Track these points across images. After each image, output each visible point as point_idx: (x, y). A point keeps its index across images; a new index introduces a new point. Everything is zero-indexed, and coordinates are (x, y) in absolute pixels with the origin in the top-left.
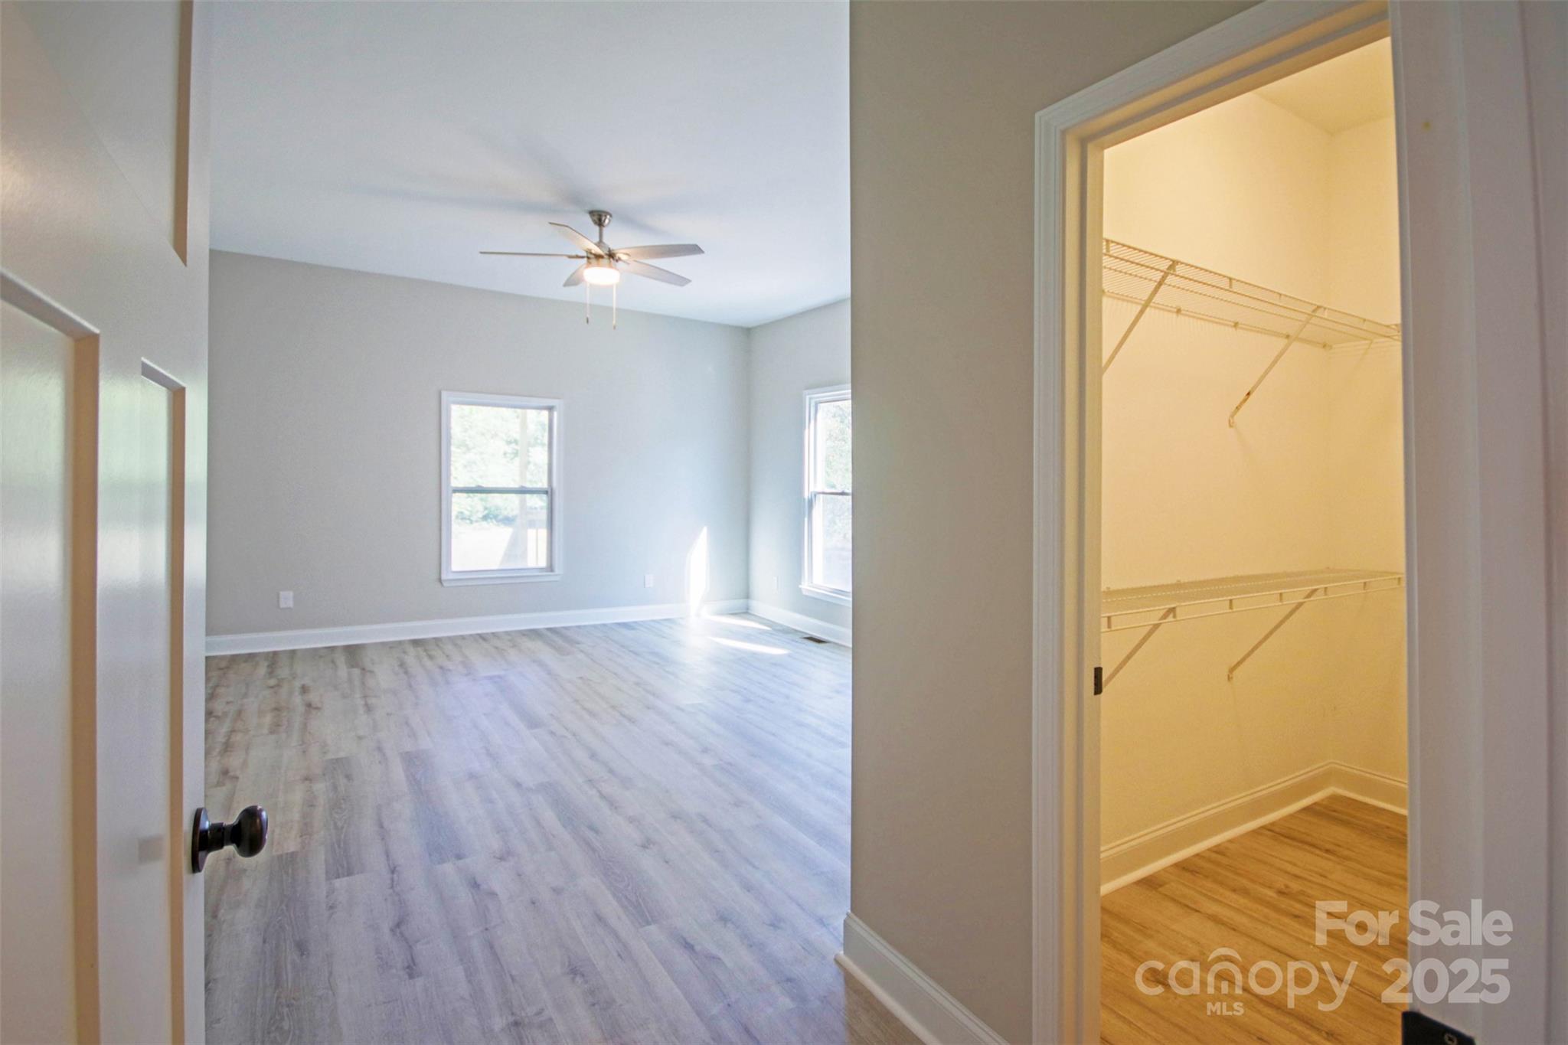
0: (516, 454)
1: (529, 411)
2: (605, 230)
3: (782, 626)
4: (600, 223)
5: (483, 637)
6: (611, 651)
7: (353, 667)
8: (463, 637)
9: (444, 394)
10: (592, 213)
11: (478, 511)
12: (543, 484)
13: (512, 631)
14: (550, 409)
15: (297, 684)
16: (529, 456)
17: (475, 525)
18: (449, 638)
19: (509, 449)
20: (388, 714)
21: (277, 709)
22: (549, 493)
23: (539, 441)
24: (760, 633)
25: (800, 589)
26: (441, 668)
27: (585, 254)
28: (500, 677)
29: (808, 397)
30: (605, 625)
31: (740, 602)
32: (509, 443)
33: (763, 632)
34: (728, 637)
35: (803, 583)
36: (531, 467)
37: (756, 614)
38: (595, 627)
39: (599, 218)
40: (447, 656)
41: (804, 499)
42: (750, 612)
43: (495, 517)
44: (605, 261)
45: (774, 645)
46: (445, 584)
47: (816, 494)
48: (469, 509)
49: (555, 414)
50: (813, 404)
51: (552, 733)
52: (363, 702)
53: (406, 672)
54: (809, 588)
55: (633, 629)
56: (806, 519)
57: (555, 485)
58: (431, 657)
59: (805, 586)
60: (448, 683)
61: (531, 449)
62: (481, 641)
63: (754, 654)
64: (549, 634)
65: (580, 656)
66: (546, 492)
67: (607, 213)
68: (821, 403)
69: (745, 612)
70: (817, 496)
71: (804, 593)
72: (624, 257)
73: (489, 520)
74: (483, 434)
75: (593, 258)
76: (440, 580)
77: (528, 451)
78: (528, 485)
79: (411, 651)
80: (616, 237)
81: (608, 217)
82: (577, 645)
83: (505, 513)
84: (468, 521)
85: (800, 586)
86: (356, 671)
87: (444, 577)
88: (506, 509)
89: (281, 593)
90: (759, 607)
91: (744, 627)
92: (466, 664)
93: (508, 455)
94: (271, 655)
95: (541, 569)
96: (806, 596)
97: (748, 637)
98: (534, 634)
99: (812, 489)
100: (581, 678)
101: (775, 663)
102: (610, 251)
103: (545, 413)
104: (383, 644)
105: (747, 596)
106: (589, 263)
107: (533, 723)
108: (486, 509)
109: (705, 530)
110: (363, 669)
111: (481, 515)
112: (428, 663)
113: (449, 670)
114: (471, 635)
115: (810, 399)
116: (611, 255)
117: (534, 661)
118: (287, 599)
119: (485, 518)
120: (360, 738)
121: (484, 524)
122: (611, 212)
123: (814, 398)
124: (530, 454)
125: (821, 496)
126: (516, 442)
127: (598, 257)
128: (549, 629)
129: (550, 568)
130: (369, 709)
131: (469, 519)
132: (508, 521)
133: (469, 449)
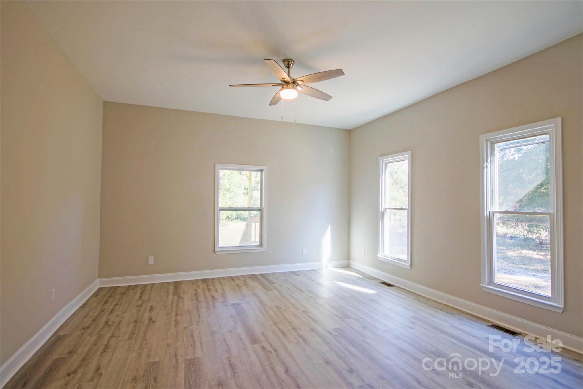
0: (247, 193)
1: (253, 172)
2: (291, 70)
3: (367, 275)
4: (288, 67)
5: (232, 278)
6: (289, 289)
7: (175, 295)
8: (224, 278)
9: (217, 165)
10: (284, 61)
11: (234, 216)
12: (259, 207)
13: (244, 275)
14: (262, 171)
15: (149, 305)
16: (252, 194)
17: (233, 221)
18: (218, 278)
19: (245, 192)
20: (185, 328)
21: (136, 321)
22: (261, 210)
23: (256, 188)
24: (358, 279)
25: (377, 257)
26: (213, 297)
27: (280, 82)
28: (238, 304)
29: (381, 160)
30: (285, 273)
31: (345, 262)
32: (245, 189)
33: (359, 279)
34: (343, 281)
35: (378, 254)
36: (253, 198)
37: (353, 267)
38: (280, 273)
39: (288, 63)
40: (216, 290)
41: (380, 211)
42: (349, 266)
43: (240, 218)
44: (291, 85)
45: (367, 287)
46: (217, 253)
47: (386, 209)
48: (231, 215)
49: (264, 173)
50: (384, 164)
51: (264, 348)
52: (174, 319)
53: (197, 299)
54: (382, 257)
55: (298, 275)
56: (381, 222)
57: (263, 206)
58: (209, 290)
59: (380, 255)
60: (214, 307)
61: (253, 191)
62: (231, 280)
63: (359, 293)
64: (260, 277)
65: (275, 291)
66: (260, 210)
67: (292, 60)
68: (388, 163)
69: (348, 267)
70: (386, 210)
71: (379, 259)
72: (300, 83)
73: (238, 219)
74: (236, 186)
75: (285, 84)
76: (214, 251)
77: (252, 192)
78: (252, 206)
79: (201, 285)
80: (296, 73)
81: (293, 62)
82: (273, 285)
83: (244, 216)
84: (231, 220)
85: (377, 256)
86: (176, 297)
87: (216, 250)
88: (244, 215)
89: (149, 257)
90: (356, 264)
91: (349, 275)
92: (223, 295)
93: (245, 194)
94: (144, 286)
95: (257, 246)
96: (380, 261)
97: (352, 281)
98: (253, 277)
99: (383, 207)
100: (277, 306)
101: (371, 299)
102: (293, 79)
103: (259, 173)
104: (190, 281)
105: (349, 258)
106: (283, 87)
107: (254, 340)
108: (237, 215)
109: (330, 226)
110: (179, 296)
111: (235, 217)
112: (207, 294)
113: (216, 299)
114: (227, 277)
115: (383, 161)
116: (294, 82)
117: (254, 294)
118: (151, 260)
119: (236, 218)
120: (168, 345)
121: (236, 220)
122: (294, 59)
123: (384, 161)
124: (253, 193)
125: (388, 210)
126: (247, 189)
127: (287, 83)
128: (261, 275)
129: (261, 245)
130: (177, 323)
131: (231, 219)
132: (244, 219)
133: (231, 192)
